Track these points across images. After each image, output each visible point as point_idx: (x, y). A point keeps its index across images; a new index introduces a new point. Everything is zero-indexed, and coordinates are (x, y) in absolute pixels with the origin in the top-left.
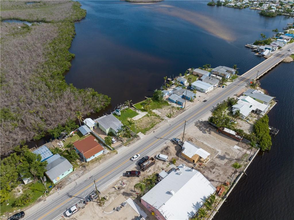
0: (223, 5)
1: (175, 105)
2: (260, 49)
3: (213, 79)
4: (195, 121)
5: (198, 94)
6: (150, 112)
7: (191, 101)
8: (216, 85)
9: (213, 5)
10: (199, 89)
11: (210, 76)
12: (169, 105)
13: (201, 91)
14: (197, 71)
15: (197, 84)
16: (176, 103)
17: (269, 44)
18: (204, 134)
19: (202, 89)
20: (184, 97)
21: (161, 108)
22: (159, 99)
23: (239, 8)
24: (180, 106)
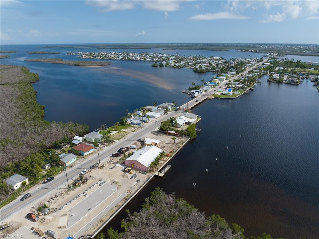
0: (165, 66)
1: (136, 126)
2: (192, 92)
3: (160, 110)
4: (150, 131)
5: (150, 119)
6: (119, 131)
7: (147, 122)
8: (162, 114)
9: (156, 66)
10: (151, 116)
11: (157, 109)
12: (131, 126)
13: (153, 117)
14: (148, 107)
15: (149, 113)
16: (136, 124)
17: (198, 89)
18: (157, 136)
19: (153, 116)
20: (141, 121)
21: (127, 128)
22: (125, 123)
23: (178, 67)
24: (140, 126)
